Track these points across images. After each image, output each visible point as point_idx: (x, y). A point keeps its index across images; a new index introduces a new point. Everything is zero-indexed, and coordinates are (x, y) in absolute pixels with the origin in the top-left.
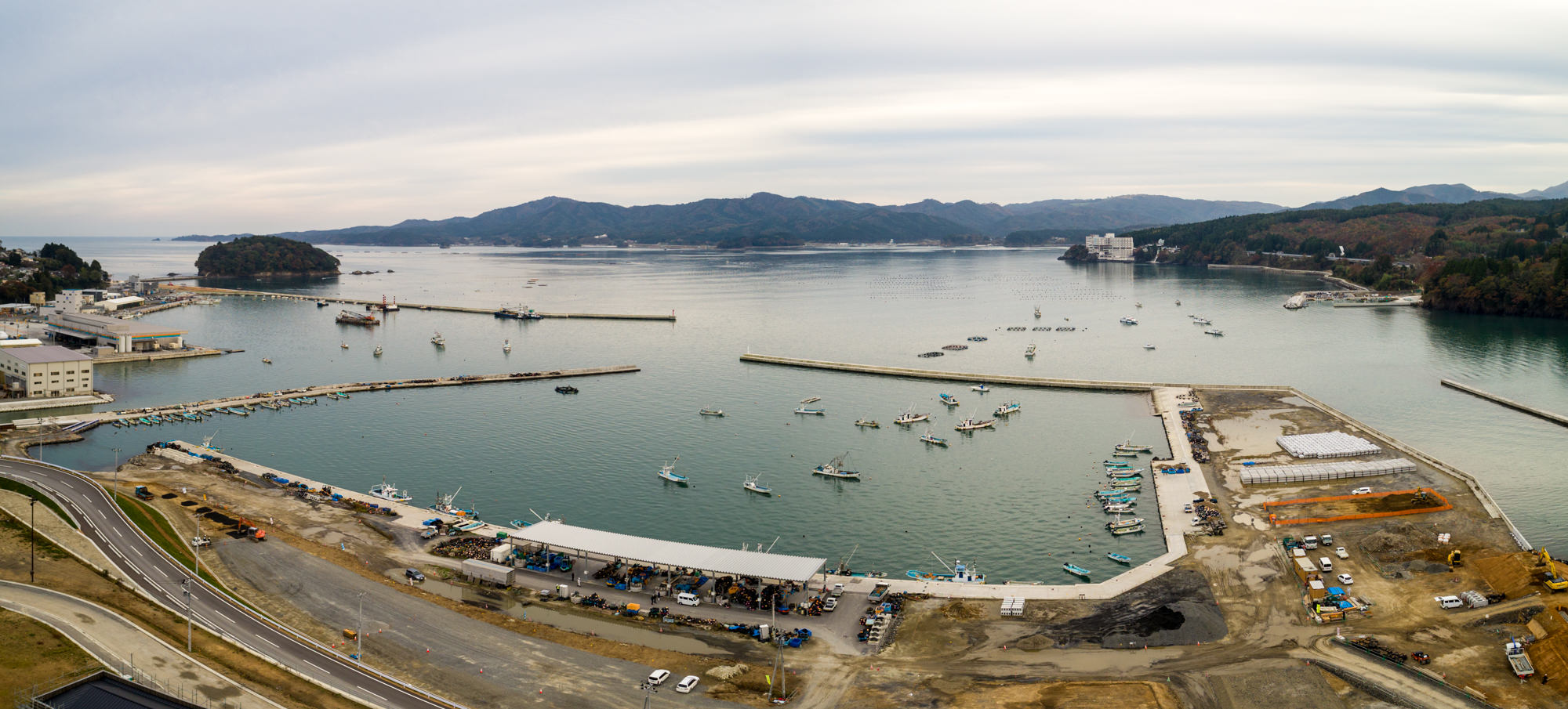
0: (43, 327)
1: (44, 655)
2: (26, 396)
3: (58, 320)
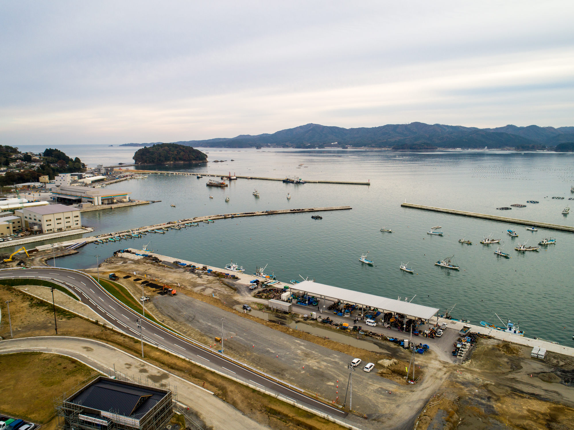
0: (49, 194)
1: (67, 374)
2: (42, 233)
3: (58, 190)
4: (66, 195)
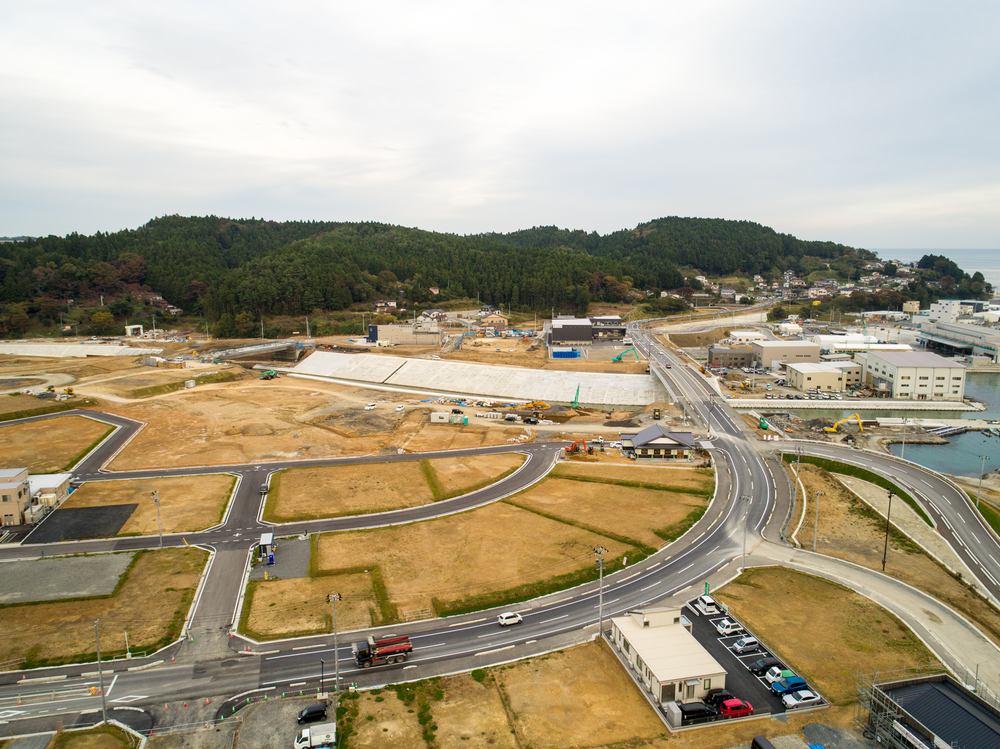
0: (915, 334)
1: (888, 644)
3: (932, 328)
4: (946, 338)
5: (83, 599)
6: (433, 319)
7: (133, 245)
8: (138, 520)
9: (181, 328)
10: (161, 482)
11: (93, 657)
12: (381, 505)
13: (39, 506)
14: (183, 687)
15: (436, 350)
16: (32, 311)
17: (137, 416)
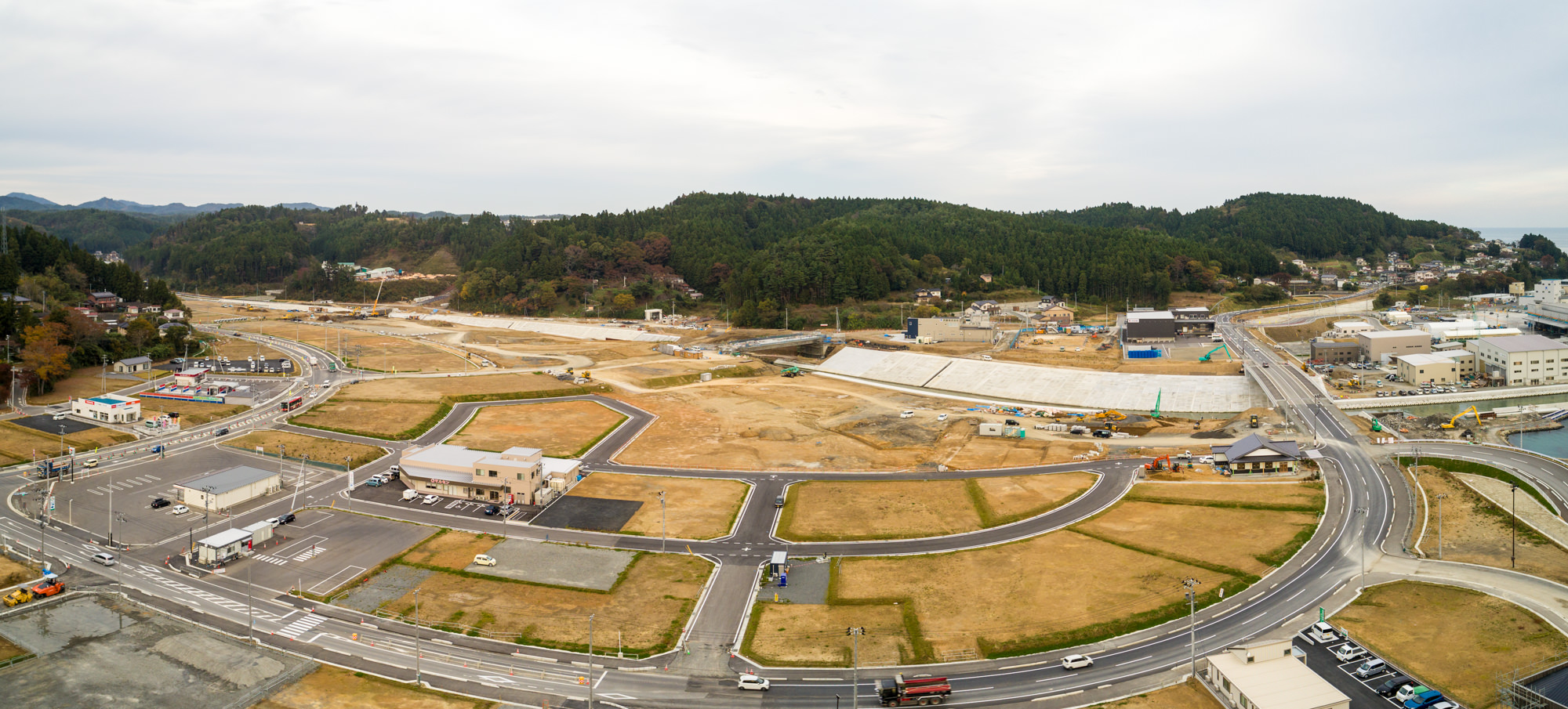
0: (1522, 317)
1: (1525, 640)
2: (1506, 385)
3: (1538, 309)
4: (1551, 319)
5: (580, 590)
6: (984, 312)
7: (659, 224)
8: (642, 519)
9: (700, 314)
10: (668, 482)
11: (585, 648)
12: (916, 530)
13: (549, 489)
14: (674, 698)
15: (987, 348)
16: (560, 290)
17: (649, 407)
